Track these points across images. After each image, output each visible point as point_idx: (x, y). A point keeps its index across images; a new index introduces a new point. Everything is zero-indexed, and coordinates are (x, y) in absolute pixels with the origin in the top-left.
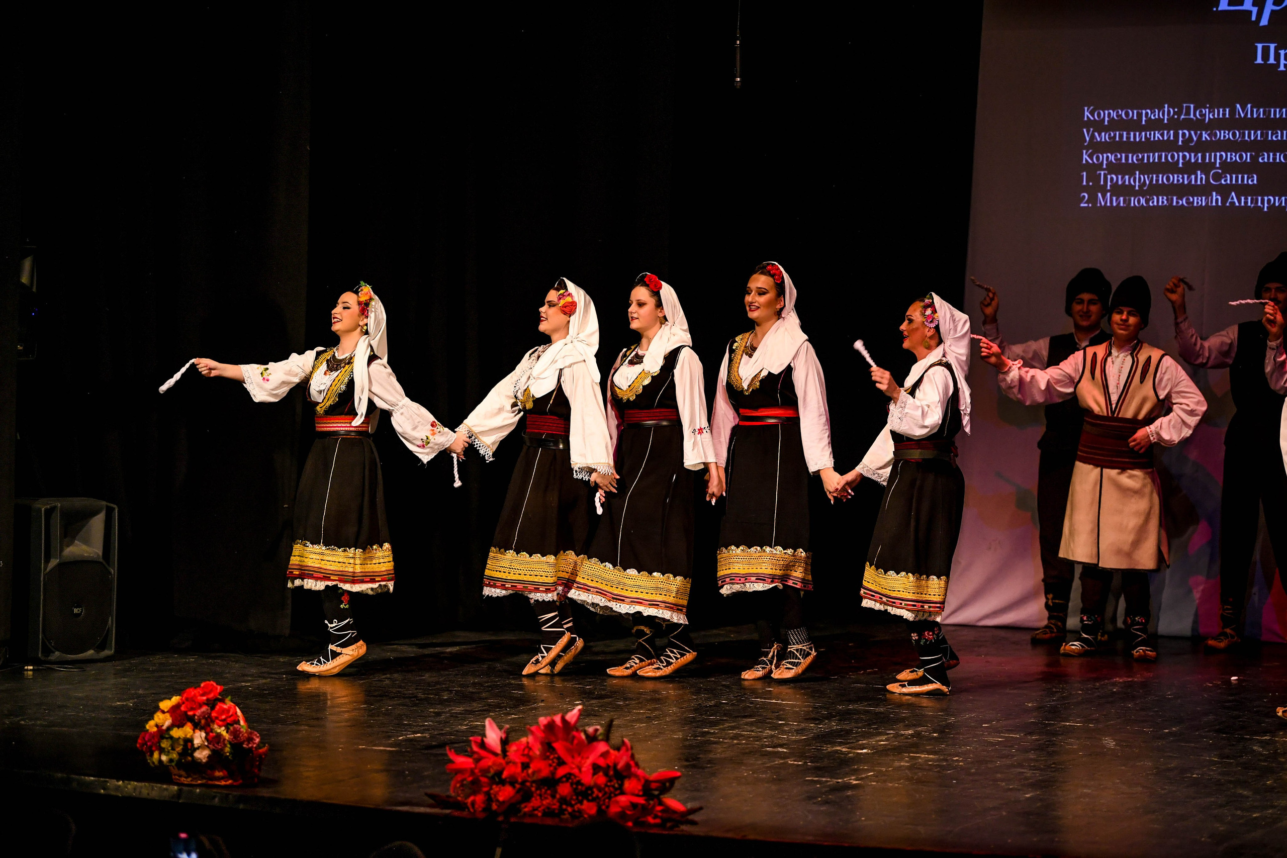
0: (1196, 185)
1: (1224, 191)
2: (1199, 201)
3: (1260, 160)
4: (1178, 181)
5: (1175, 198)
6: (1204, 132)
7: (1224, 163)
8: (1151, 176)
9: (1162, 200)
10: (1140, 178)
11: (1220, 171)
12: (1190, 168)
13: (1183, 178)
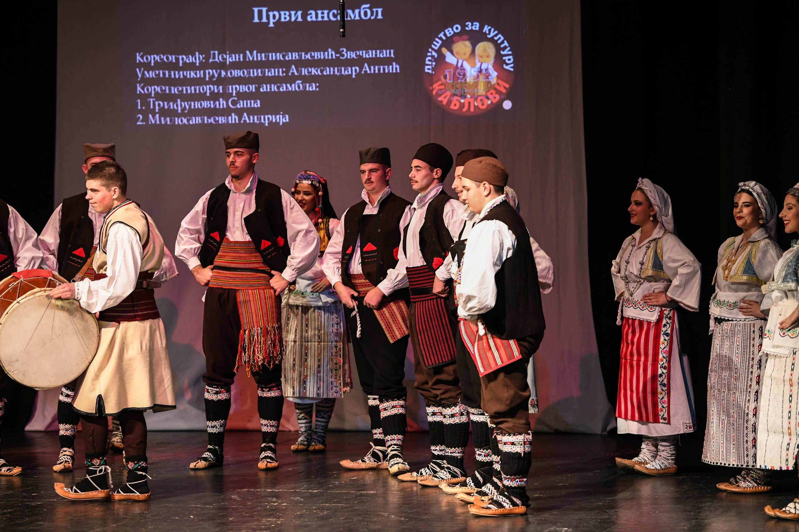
0: (219, 109)
1: (239, 112)
2: (221, 120)
3: (261, 90)
4: (207, 105)
5: (206, 118)
6: (222, 71)
7: (238, 93)
8: (189, 103)
9: (197, 120)
10: (181, 105)
11: (236, 99)
12: (214, 97)
13: (210, 103)
